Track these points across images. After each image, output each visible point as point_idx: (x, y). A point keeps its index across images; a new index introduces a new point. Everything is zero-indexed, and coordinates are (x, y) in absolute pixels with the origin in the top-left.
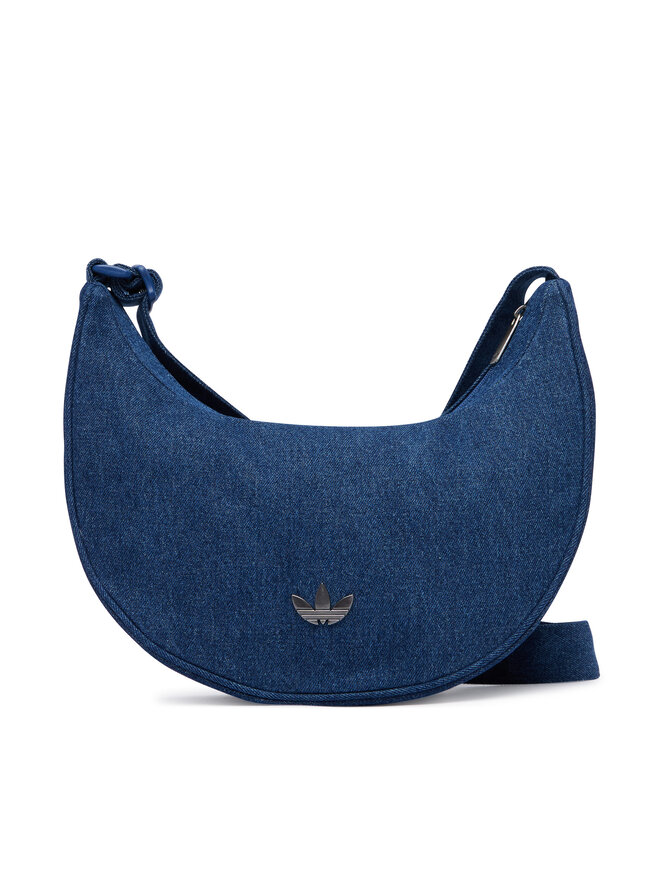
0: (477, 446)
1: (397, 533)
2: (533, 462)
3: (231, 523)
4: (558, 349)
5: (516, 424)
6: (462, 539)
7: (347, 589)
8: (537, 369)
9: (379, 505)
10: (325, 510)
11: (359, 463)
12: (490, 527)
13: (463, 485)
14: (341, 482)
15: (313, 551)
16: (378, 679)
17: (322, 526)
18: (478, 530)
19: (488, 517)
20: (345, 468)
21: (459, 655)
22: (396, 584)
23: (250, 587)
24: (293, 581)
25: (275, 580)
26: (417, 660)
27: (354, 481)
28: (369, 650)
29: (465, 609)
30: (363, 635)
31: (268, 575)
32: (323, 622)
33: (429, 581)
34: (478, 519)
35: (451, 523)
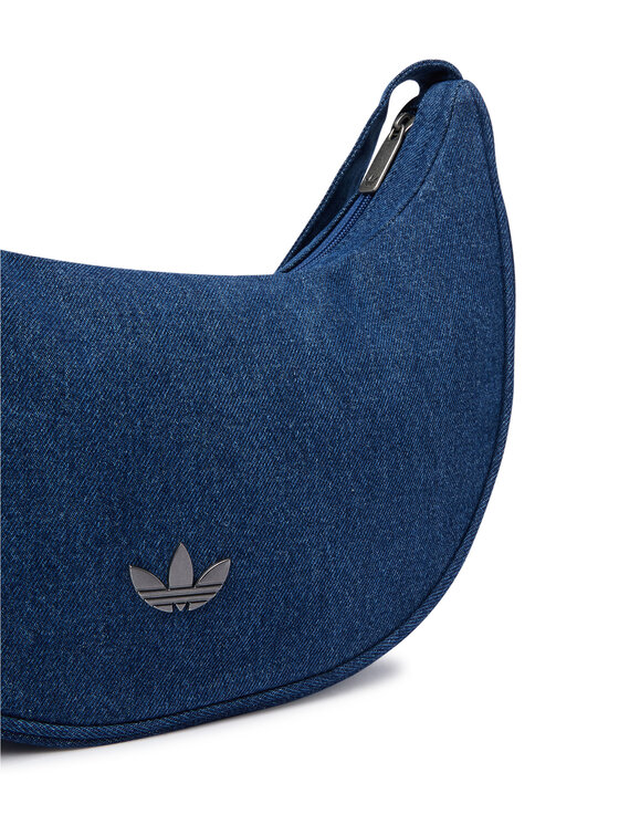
0: (385, 315)
1: (295, 455)
2: (460, 341)
3: (20, 444)
4: (472, 180)
5: (432, 283)
6: (381, 460)
7: (219, 549)
8: (445, 205)
9: (269, 410)
10: (185, 420)
11: (231, 339)
12: (415, 440)
13: (380, 377)
14: (208, 371)
15: (166, 490)
16: (256, 678)
17: (180, 446)
18: (401, 444)
19: (413, 424)
20: (210, 346)
21: (367, 630)
22: (292, 536)
23: (53, 557)
24: (130, 543)
25: (100, 542)
26: (313, 646)
27: (227, 371)
28: (246, 640)
29: (381, 564)
30: (240, 619)
31: (88, 534)
32: (181, 608)
33: (338, 527)
34: (401, 427)
35: (368, 436)
